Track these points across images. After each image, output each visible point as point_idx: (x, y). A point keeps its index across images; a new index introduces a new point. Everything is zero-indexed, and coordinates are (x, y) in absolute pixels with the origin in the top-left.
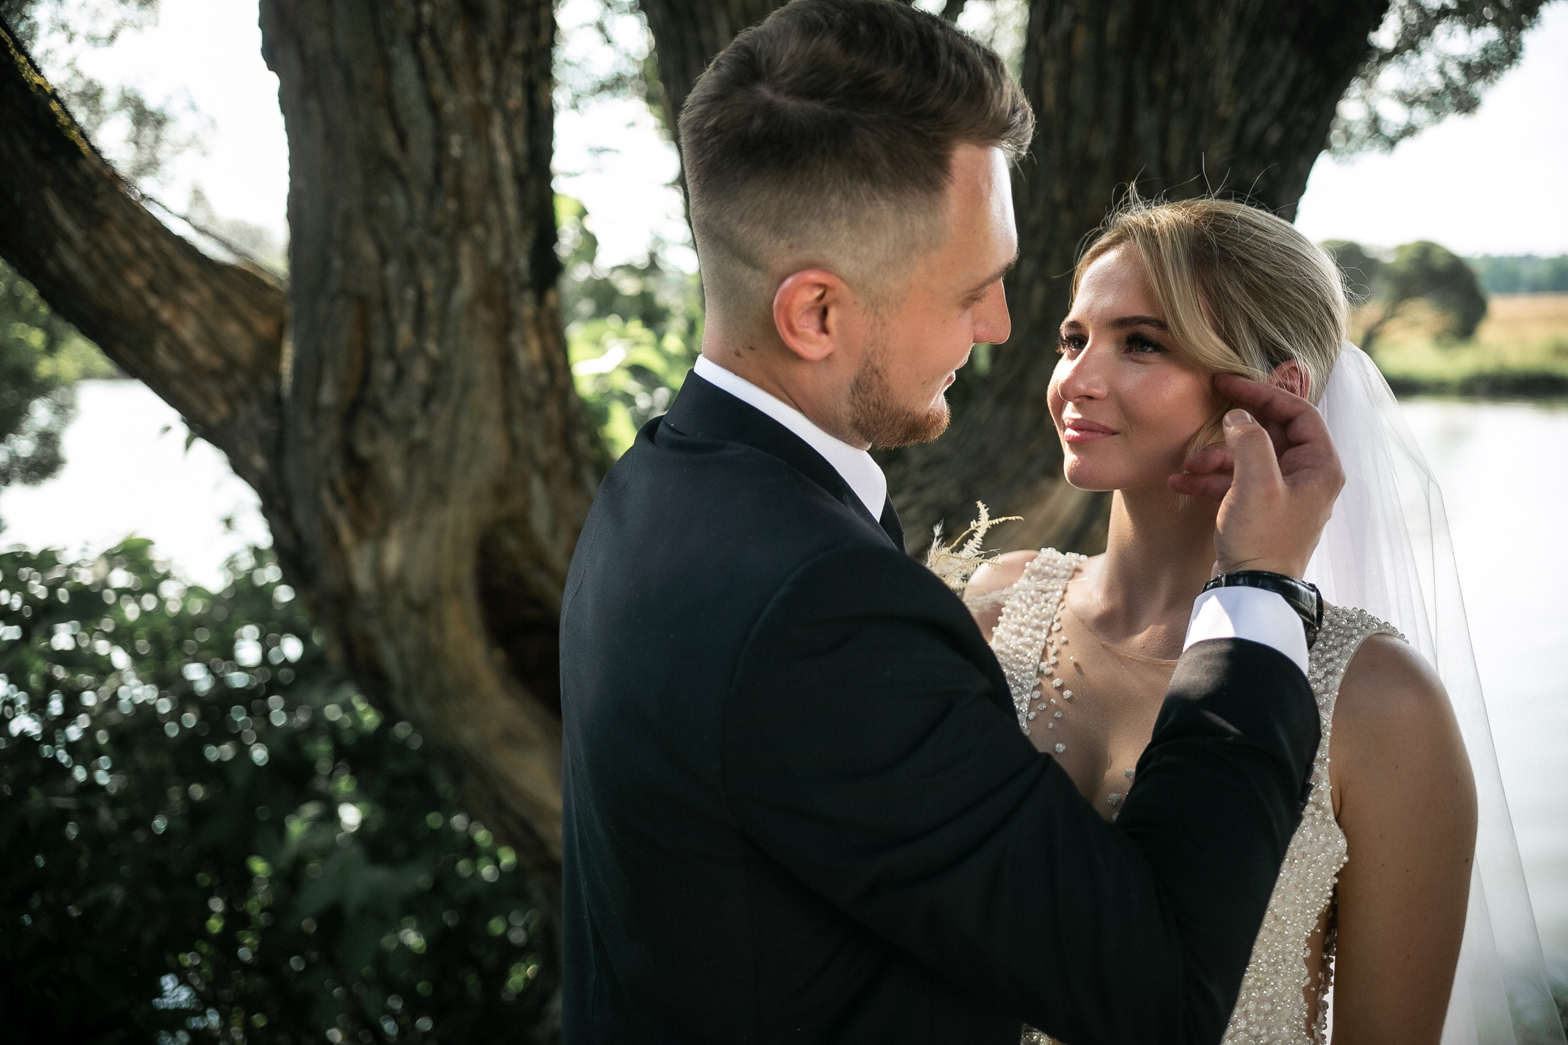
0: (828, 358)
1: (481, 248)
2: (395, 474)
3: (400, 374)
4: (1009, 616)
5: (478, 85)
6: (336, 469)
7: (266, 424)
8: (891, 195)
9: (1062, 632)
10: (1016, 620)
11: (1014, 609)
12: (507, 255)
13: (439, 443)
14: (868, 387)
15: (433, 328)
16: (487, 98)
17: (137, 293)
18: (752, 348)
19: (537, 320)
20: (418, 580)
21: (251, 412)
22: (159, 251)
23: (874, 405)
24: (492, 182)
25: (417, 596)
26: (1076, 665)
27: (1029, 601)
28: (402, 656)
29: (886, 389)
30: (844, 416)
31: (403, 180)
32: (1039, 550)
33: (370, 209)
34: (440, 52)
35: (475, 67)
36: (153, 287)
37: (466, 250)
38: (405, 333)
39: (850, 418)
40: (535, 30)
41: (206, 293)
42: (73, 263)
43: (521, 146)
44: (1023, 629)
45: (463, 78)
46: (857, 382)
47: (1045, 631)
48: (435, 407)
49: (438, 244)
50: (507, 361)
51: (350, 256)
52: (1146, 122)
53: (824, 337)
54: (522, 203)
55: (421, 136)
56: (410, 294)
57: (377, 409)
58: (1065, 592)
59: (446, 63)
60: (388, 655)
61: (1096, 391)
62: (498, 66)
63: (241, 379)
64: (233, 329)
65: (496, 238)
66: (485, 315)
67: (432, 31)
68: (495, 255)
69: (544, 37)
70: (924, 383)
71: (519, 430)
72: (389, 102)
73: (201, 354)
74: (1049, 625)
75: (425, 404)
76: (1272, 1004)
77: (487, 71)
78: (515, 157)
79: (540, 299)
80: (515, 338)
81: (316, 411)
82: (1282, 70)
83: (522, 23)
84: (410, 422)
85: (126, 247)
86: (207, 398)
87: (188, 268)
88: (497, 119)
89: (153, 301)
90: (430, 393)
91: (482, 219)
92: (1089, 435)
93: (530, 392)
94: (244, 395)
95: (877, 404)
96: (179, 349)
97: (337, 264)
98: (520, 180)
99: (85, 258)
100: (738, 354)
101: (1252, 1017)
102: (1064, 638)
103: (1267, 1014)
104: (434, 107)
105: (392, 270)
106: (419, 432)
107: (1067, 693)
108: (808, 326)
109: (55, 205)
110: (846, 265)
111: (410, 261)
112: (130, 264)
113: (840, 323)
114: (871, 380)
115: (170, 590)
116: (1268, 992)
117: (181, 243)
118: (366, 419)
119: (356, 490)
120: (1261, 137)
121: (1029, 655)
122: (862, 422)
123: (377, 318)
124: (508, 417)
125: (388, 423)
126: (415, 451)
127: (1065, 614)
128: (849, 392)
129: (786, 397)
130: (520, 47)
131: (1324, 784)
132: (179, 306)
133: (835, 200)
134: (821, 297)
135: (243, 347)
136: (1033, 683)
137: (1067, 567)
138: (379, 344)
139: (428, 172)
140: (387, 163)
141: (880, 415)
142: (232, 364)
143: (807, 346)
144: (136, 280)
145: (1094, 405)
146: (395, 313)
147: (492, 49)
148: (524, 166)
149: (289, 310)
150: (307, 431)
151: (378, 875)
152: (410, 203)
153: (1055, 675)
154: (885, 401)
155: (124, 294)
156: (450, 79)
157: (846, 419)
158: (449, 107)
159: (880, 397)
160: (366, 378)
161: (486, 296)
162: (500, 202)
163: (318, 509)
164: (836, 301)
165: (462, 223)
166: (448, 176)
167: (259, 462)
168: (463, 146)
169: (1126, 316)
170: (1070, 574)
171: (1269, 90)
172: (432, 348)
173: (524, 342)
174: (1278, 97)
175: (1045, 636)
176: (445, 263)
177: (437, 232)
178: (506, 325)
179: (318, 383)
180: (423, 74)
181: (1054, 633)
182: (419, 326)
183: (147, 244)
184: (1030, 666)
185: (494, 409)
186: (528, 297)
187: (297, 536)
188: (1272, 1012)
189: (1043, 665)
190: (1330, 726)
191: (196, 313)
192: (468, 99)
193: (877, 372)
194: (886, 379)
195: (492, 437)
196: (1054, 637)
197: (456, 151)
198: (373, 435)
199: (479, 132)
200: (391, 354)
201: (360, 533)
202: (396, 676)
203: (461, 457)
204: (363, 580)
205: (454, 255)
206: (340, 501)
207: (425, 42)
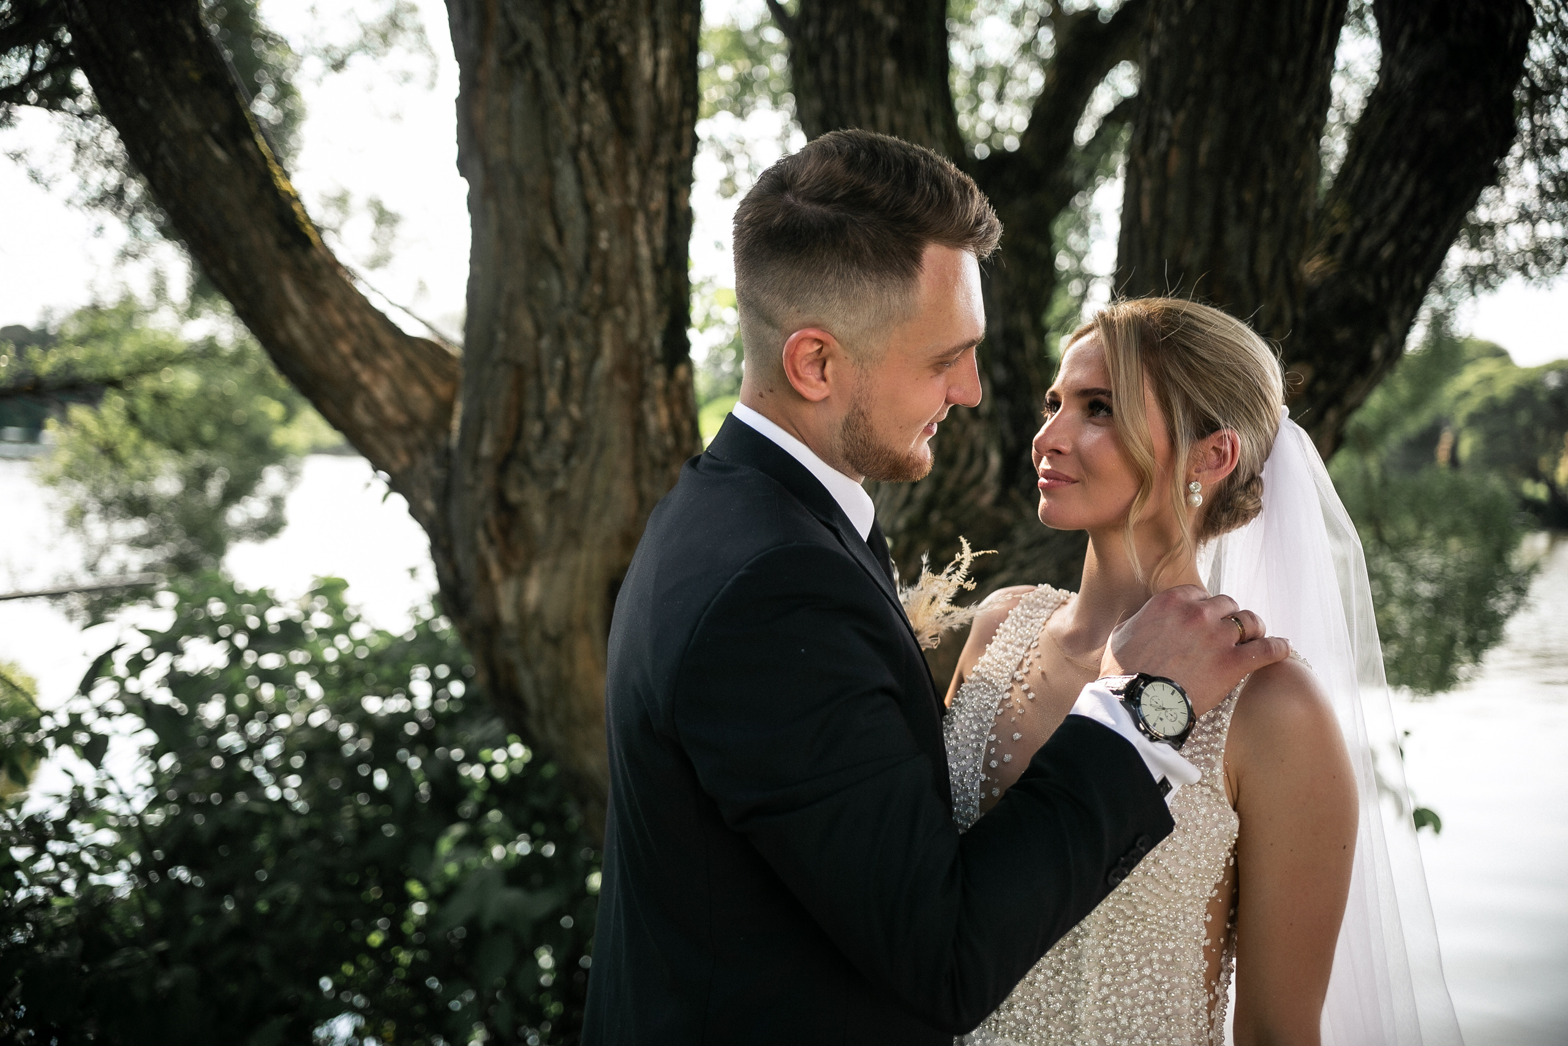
0: (826, 399)
1: (621, 327)
2: (538, 519)
3: (547, 432)
4: (1001, 635)
5: (626, 189)
6: (489, 513)
7: (437, 473)
8: (875, 277)
9: (1038, 648)
10: (1005, 639)
11: (1006, 630)
12: (643, 333)
13: (576, 494)
14: (856, 426)
15: (576, 394)
16: (633, 201)
17: (344, 359)
18: (771, 391)
19: (667, 391)
20: (553, 613)
21: (426, 462)
22: (365, 324)
23: (861, 441)
24: (634, 271)
25: (552, 631)
26: (1043, 673)
27: (1018, 624)
28: (537, 683)
29: (870, 429)
30: (837, 448)
31: (558, 267)
32: (1037, 585)
33: (531, 291)
34: (595, 162)
35: (624, 175)
36: (357, 355)
37: (607, 327)
38: (553, 396)
39: (842, 450)
40: (678, 145)
41: (398, 360)
42: (297, 332)
43: (660, 242)
44: (1008, 646)
45: (613, 184)
46: (847, 421)
47: (1024, 648)
48: (574, 462)
49: (585, 322)
50: (639, 425)
51: (512, 330)
52: (1235, 236)
53: (823, 384)
54: (659, 289)
55: (576, 231)
56: (559, 363)
57: (526, 462)
58: (1048, 619)
59: (599, 171)
60: (526, 681)
61: (1064, 448)
62: (644, 175)
63: (421, 434)
64: (418, 391)
65: (635, 318)
66: (621, 385)
67: (590, 146)
68: (633, 333)
69: (686, 151)
70: (901, 428)
71: (646, 486)
72: (551, 204)
73: (390, 411)
74: (1029, 643)
75: (566, 459)
76: (1173, 956)
77: (634, 179)
78: (654, 250)
79: (671, 373)
80: (646, 406)
81: (476, 460)
82: (1398, 191)
83: (667, 139)
84: (554, 474)
85: (339, 320)
86: (391, 449)
87: (386, 339)
88: (641, 218)
89: (356, 365)
90: (570, 450)
91: (622, 301)
92: (1056, 483)
93: (658, 454)
94: (422, 448)
95: (863, 440)
96: (374, 407)
97: (501, 336)
98: (658, 270)
99: (307, 329)
100: (761, 396)
101: (1156, 966)
102: (1038, 653)
103: (1168, 964)
104: (588, 207)
105: (545, 343)
106: (560, 483)
107: (1031, 695)
108: (811, 374)
109: (289, 286)
110: (838, 328)
111: (561, 336)
112: (341, 334)
113: (835, 373)
114: (858, 420)
115: (359, 631)
116: (1171, 945)
117: (382, 317)
118: (516, 469)
119: (505, 531)
120: (1374, 253)
121: (1007, 665)
122: (852, 454)
123: (531, 383)
124: (637, 473)
125: (535, 474)
126: (556, 498)
127: (1043, 635)
128: (841, 428)
129: (795, 432)
130: (662, 159)
131: (1218, 770)
132: (376, 370)
133: (831, 278)
134: (820, 350)
135: (424, 407)
136: (1006, 687)
137: (1055, 600)
138: (531, 406)
139: (579, 261)
140: (546, 253)
141: (866, 450)
142: (414, 421)
143: (809, 389)
144: (344, 348)
145: (1060, 458)
146: (546, 379)
147: (639, 160)
148: (661, 259)
149: (461, 373)
150: (469, 480)
151: (514, 896)
152: (564, 287)
153: (1025, 681)
154: (869, 440)
155: (335, 360)
156: (602, 184)
157: (840, 451)
158: (600, 208)
159: (865, 435)
160: (518, 435)
161: (623, 368)
162: (639, 287)
163: (474, 548)
164: (831, 355)
165: (606, 305)
166: (596, 265)
167: (430, 505)
168: (610, 241)
169: (1089, 388)
170: (1057, 606)
171: (1384, 209)
172: (574, 410)
173: (655, 409)
174: (1393, 216)
175: (1023, 651)
176: (589, 338)
177: (584, 312)
178: (639, 393)
179: (479, 437)
180: (581, 181)
181: (1032, 650)
182: (565, 392)
183: (355, 318)
184: (1007, 674)
185: (625, 467)
186: (660, 370)
187: (456, 571)
188: (1173, 962)
189: (1017, 673)
190: (1228, 724)
191: (389, 376)
192: (616, 201)
193: (863, 414)
194: (870, 421)
195: (622, 492)
196: (1031, 652)
197: (603, 245)
198: (521, 484)
199: (624, 228)
200: (540, 415)
201: (507, 571)
202: (532, 703)
203: (594, 507)
204: (507, 613)
205: (597, 332)
206: (491, 541)
207: (583, 155)
